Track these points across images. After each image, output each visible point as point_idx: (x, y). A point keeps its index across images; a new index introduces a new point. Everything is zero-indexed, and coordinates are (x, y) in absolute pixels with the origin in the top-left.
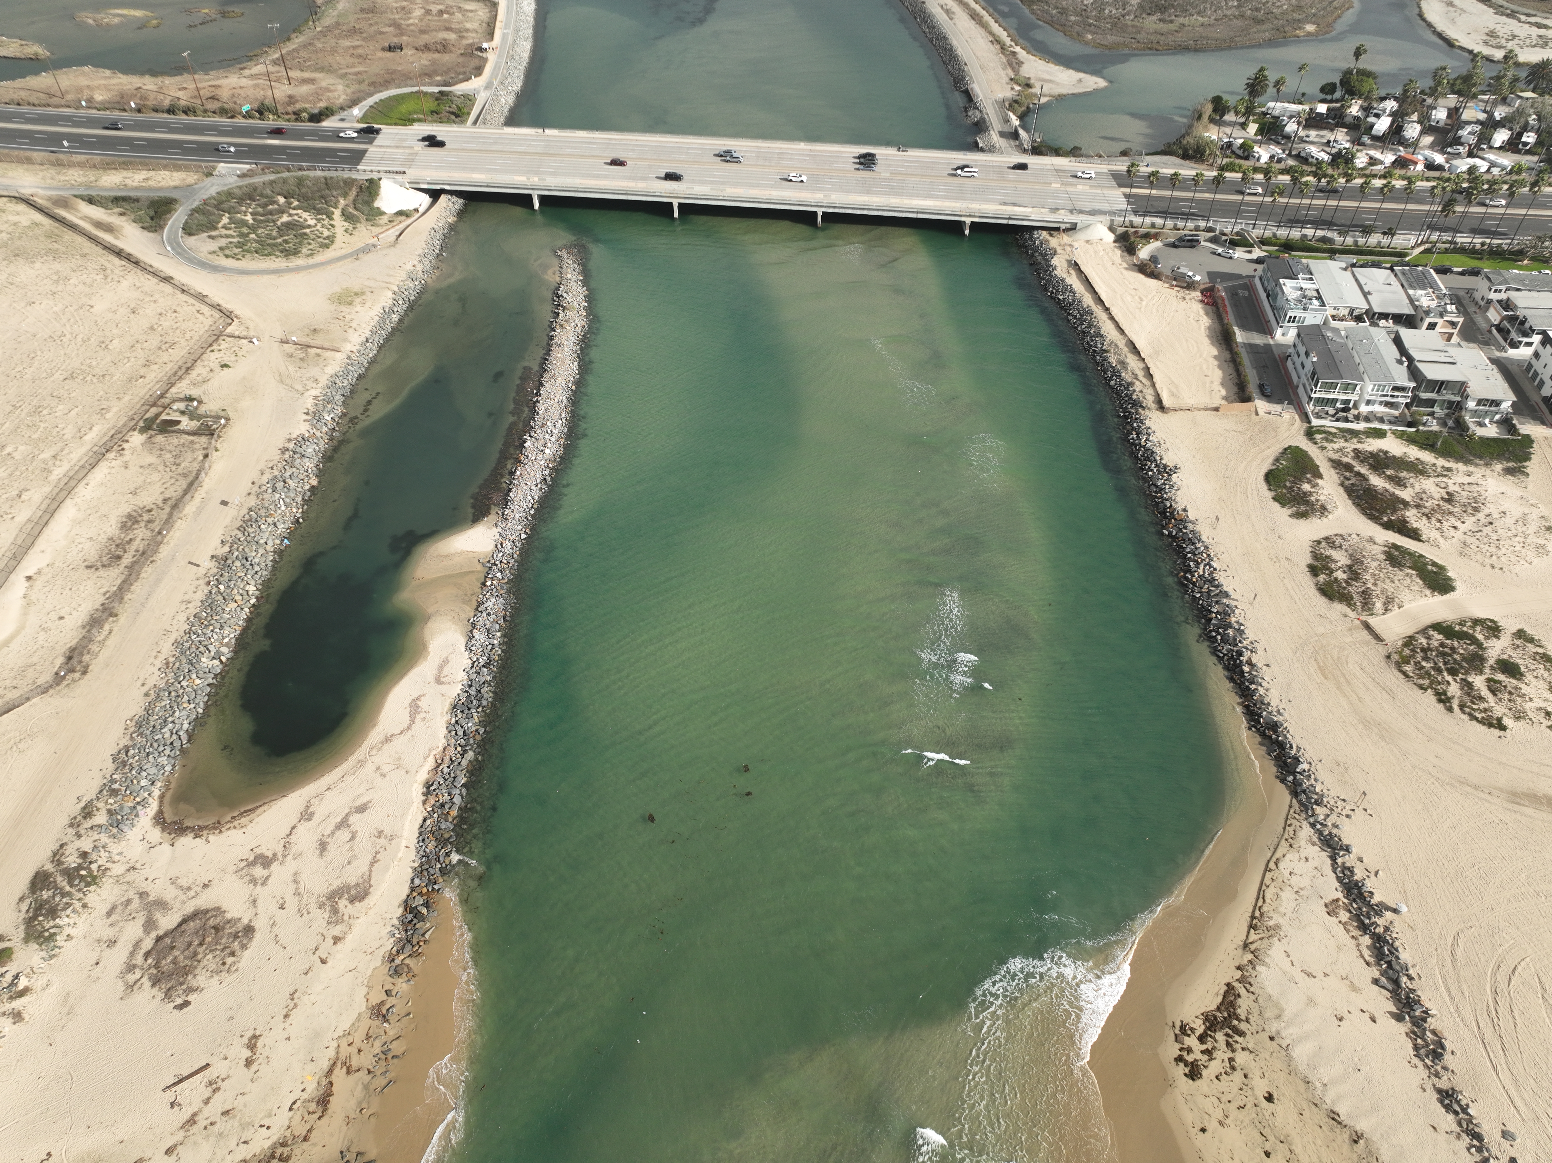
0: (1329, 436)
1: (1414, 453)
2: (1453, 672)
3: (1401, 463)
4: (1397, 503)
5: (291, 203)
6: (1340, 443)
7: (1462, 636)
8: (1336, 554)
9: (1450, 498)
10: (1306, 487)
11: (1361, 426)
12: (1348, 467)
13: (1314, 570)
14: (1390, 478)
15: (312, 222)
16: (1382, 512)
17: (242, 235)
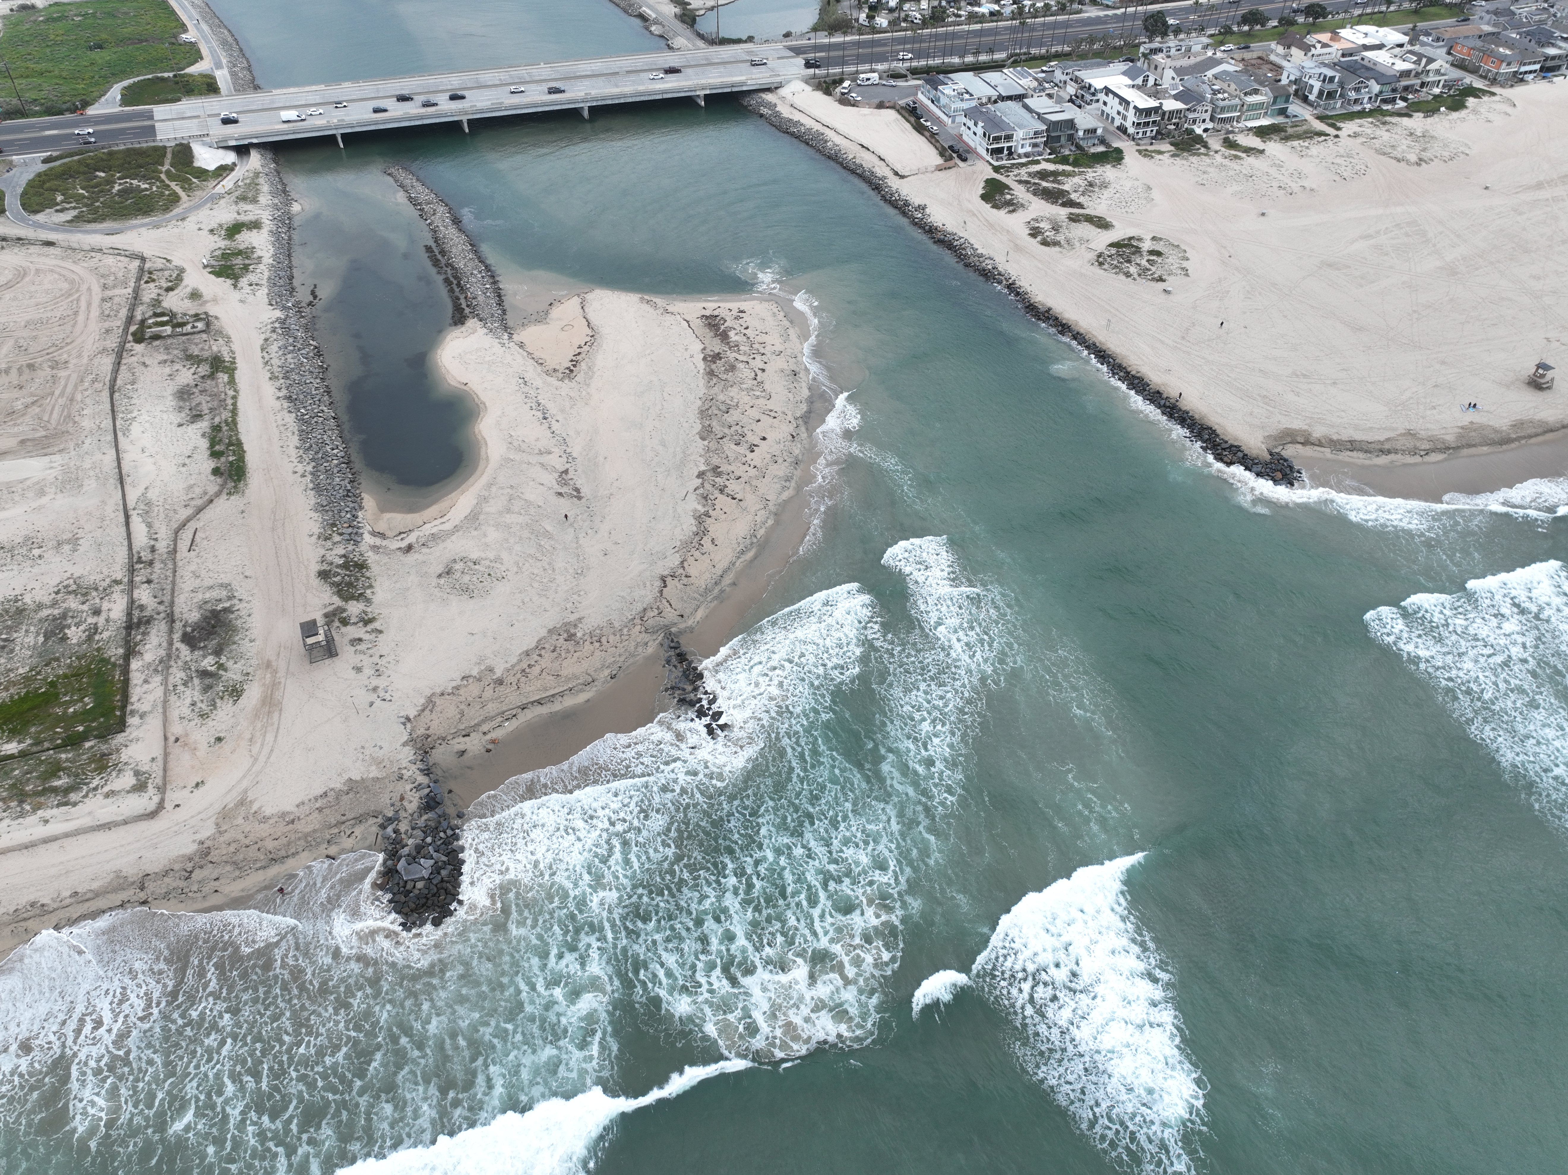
0: (1008, 169)
1: (1061, 167)
2: (1129, 261)
3: (1055, 174)
4: (1062, 193)
5: (113, 176)
6: (1016, 171)
7: (1125, 246)
8: (1042, 225)
9: (1091, 185)
10: (1008, 197)
11: (1024, 160)
12: (1027, 182)
13: (1033, 235)
14: (1053, 182)
15: (147, 186)
16: (1057, 198)
17: (86, 205)
